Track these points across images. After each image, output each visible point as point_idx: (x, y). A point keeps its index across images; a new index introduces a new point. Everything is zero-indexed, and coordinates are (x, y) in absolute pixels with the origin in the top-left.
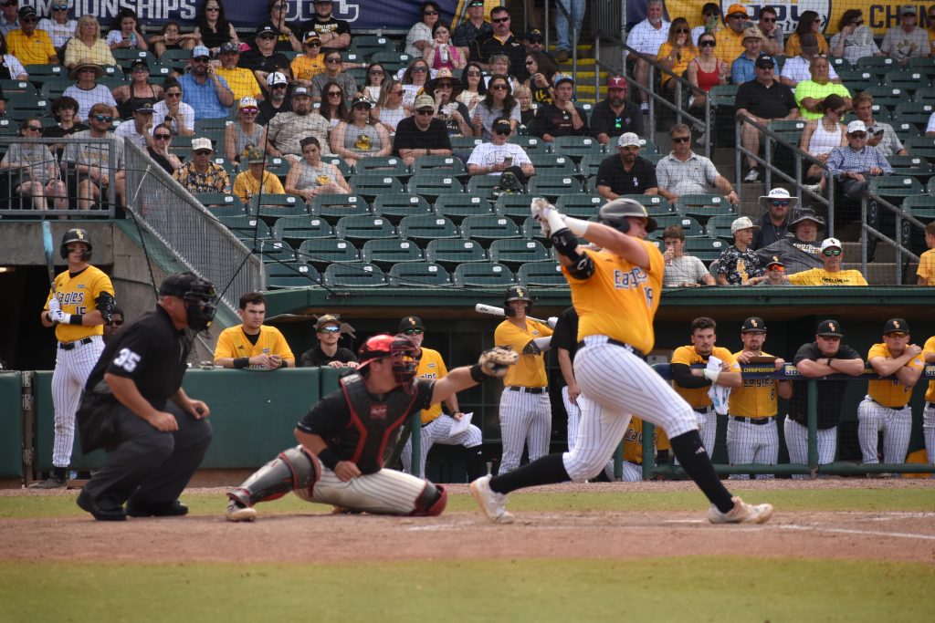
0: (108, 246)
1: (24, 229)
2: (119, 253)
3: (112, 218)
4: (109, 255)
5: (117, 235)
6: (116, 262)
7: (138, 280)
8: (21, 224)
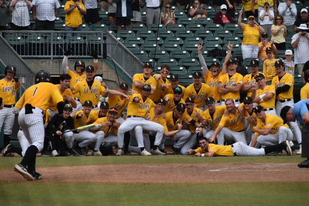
0: (101, 68)
1: (72, 63)
2: (105, 71)
3: (102, 58)
4: (101, 71)
5: (104, 64)
6: (103, 74)
7: (111, 80)
8: (71, 61)
